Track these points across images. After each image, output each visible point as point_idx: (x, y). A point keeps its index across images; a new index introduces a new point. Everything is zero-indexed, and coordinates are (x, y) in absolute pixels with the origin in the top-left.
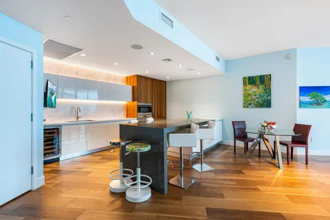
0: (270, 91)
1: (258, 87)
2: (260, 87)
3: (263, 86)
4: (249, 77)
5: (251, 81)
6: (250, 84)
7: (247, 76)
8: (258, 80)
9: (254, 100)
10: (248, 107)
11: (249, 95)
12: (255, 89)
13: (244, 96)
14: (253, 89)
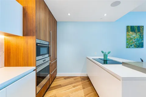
0: (143, 37)
2: (138, 33)
3: (139, 33)
4: (131, 26)
5: (132, 29)
6: (131, 31)
7: (130, 25)
8: (136, 29)
10: (130, 47)
12: (134, 35)
14: (133, 35)
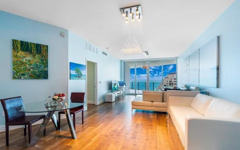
0: (47, 62)
1: (34, 56)
4: (21, 42)
5: (24, 46)
8: (34, 48)
9: (29, 70)
10: (20, 78)
11: (22, 63)
13: (14, 63)
